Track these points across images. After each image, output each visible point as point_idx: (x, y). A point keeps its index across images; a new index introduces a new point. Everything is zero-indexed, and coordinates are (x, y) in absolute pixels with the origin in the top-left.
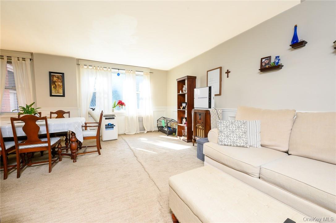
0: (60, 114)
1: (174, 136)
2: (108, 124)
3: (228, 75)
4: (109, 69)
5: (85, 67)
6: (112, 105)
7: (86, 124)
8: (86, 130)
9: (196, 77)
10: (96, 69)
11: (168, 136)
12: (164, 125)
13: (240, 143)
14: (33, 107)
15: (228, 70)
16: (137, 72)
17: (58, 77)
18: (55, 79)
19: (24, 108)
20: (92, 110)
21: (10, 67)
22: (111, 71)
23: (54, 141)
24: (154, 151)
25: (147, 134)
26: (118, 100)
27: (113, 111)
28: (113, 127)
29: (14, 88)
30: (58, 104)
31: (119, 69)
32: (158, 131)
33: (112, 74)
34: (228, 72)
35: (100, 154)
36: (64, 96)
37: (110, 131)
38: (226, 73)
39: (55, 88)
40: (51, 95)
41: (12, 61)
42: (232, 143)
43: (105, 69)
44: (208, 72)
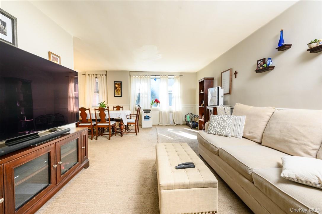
0: (118, 108)
1: (197, 129)
2: (146, 116)
3: (236, 76)
4: (149, 76)
5: (134, 76)
6: (150, 102)
7: (131, 114)
8: (131, 119)
9: (213, 78)
10: (140, 77)
11: (191, 129)
12: (189, 120)
13: (223, 133)
14: (104, 103)
15: (236, 72)
16: (169, 77)
17: (118, 85)
18: (117, 86)
19: (101, 104)
20: (137, 106)
21: (97, 80)
22: (150, 77)
23: (112, 123)
24: (172, 138)
25: (176, 126)
26: (155, 98)
27: (151, 107)
28: (149, 119)
29: (98, 92)
30: (118, 101)
31: (156, 76)
32: (186, 125)
33: (151, 79)
34: (236, 73)
35: (137, 135)
36: (121, 96)
37: (147, 121)
38: (235, 74)
39: (117, 91)
40: (115, 96)
41: (98, 77)
42: (216, 132)
43: (146, 76)
44: (223, 74)
